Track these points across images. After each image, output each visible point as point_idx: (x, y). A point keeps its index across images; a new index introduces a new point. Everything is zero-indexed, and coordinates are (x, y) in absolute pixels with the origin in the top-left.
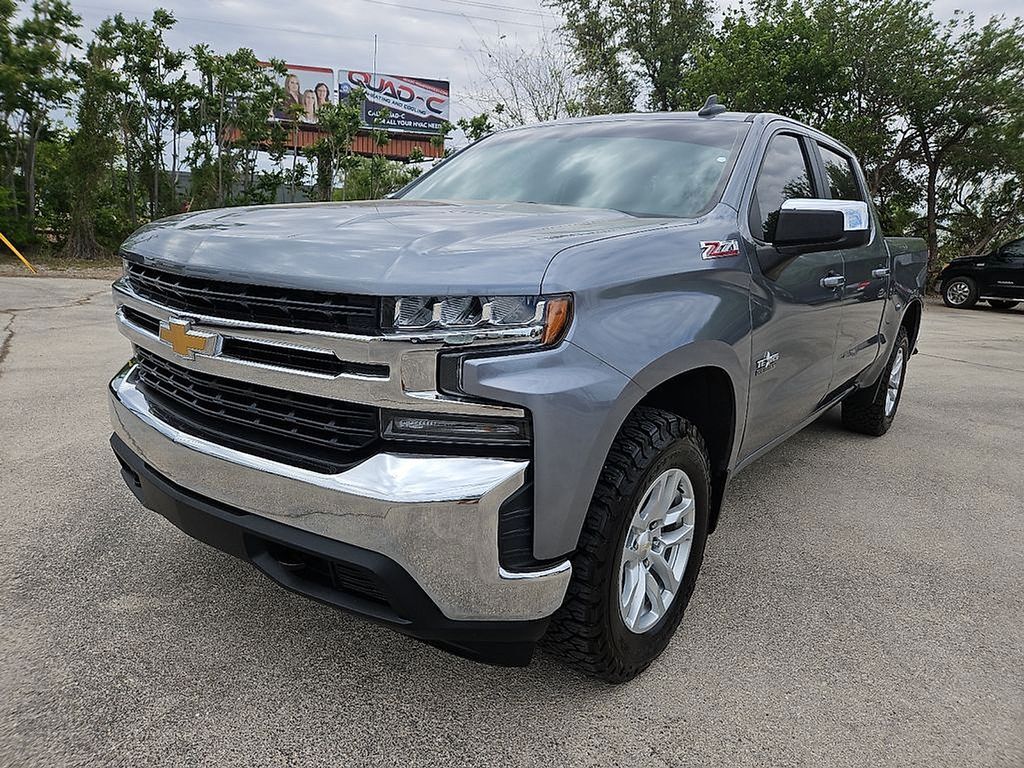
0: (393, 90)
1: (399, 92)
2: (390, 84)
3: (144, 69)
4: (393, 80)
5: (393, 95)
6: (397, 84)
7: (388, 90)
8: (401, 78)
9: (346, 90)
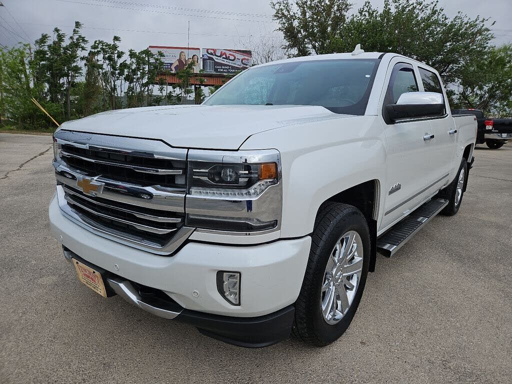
0: (226, 56)
1: (229, 57)
2: (225, 54)
3: (110, 59)
4: (226, 52)
5: (226, 58)
6: (228, 53)
7: (224, 56)
8: (230, 50)
9: (206, 57)
